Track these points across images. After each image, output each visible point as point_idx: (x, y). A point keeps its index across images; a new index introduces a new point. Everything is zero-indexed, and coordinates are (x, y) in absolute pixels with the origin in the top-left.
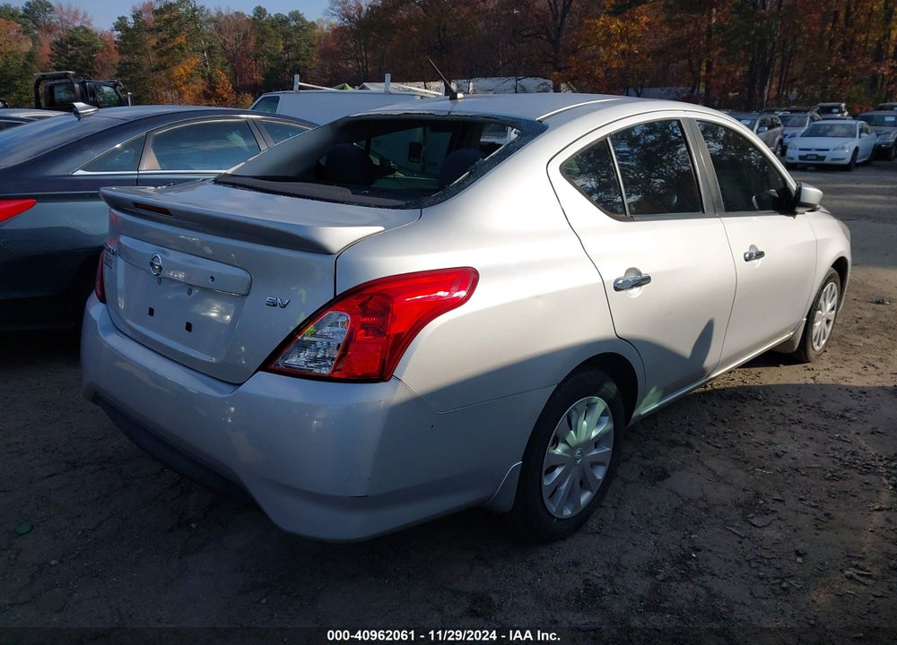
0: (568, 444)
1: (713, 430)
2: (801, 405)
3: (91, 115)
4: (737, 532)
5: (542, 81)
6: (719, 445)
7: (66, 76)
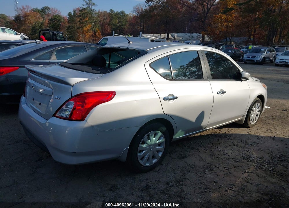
0: (148, 144)
1: (208, 146)
2: (240, 140)
3: (40, 43)
4: (199, 175)
5: (199, 34)
6: (207, 150)
7: (48, 30)
